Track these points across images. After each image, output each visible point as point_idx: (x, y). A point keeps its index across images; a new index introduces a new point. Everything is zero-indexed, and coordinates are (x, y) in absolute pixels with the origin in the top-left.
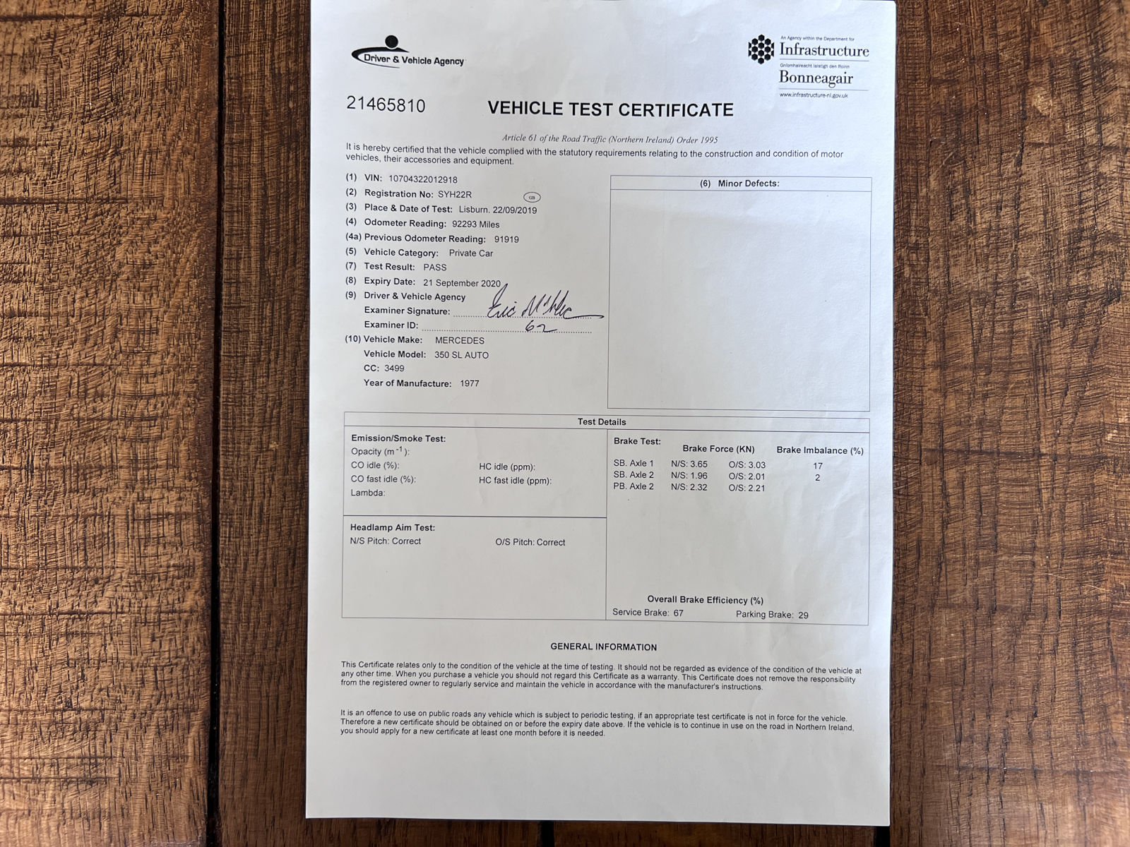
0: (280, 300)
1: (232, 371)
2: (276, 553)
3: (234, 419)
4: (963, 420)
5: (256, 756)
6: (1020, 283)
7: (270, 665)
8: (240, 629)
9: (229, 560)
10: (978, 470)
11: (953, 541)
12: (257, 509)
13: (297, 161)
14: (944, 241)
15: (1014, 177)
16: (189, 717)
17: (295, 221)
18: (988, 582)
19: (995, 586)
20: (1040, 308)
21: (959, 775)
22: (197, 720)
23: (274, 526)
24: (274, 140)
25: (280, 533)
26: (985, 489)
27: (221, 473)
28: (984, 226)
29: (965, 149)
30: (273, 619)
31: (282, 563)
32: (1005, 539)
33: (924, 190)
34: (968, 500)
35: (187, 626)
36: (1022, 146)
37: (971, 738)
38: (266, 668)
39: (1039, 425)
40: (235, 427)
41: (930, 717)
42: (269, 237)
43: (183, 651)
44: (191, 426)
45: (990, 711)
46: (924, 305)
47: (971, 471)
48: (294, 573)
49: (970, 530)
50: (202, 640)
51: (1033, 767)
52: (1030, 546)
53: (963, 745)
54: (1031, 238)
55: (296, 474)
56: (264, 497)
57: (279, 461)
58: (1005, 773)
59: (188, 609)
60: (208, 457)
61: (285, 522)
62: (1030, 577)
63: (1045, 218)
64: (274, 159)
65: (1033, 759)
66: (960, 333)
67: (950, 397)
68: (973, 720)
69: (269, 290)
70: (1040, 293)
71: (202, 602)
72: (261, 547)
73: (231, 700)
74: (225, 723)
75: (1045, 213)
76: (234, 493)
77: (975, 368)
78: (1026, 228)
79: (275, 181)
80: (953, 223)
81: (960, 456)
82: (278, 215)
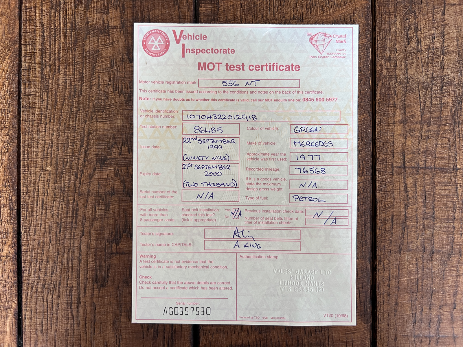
0: (52, 91)
1: (27, 129)
2: (51, 225)
3: (28, 154)
4: (415, 151)
5: (42, 332)
6: (445, 78)
7: (49, 284)
8: (32, 266)
9: (26, 229)
10: (424, 178)
11: (411, 215)
12: (41, 201)
13: (60, 17)
14: (404, 56)
15: (441, 21)
16: (7, 312)
17: (59, 49)
18: (430, 237)
19: (434, 240)
20: (456, 91)
21: (415, 340)
22: (11, 313)
23: (49, 211)
24: (48, 6)
25: (53, 214)
26: (428, 187)
27: (22, 183)
28: (426, 47)
29: (415, 7)
30: (49, 260)
31: (54, 230)
32: (439, 215)
33: (394, 29)
34: (418, 194)
35: (4, 264)
36: (445, 5)
37: (421, 320)
38: (46, 286)
39: (456, 153)
40: (28, 159)
41: (399, 309)
42: (45, 58)
43: (3, 277)
44: (6, 158)
45: (431, 306)
46: (394, 89)
47: (420, 178)
48: (60, 235)
49: (420, 210)
50: (12, 271)
51: (453, 336)
52: (452, 218)
53: (417, 324)
54: (451, 53)
55: (61, 183)
56: (44, 196)
57: (52, 176)
58: (439, 338)
59: (5, 255)
60: (15, 174)
61: (55, 208)
62: (452, 234)
63: (458, 43)
64: (48, 17)
65: (453, 330)
66: (413, 104)
67: (409, 138)
68: (422, 311)
69: (46, 86)
70: (456, 83)
71: (12, 251)
72: (43, 222)
73: (28, 303)
74: (25, 315)
75: (458, 41)
76: (28, 194)
77: (422, 123)
78: (448, 48)
79: (48, 28)
80: (409, 46)
81: (414, 170)
82: (50, 46)
